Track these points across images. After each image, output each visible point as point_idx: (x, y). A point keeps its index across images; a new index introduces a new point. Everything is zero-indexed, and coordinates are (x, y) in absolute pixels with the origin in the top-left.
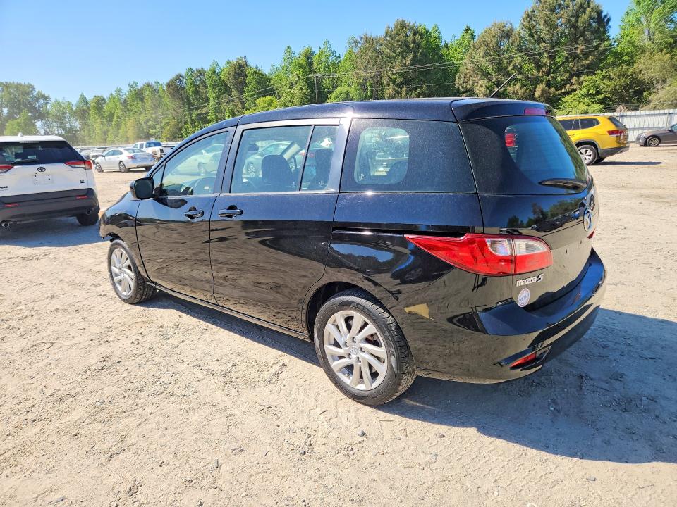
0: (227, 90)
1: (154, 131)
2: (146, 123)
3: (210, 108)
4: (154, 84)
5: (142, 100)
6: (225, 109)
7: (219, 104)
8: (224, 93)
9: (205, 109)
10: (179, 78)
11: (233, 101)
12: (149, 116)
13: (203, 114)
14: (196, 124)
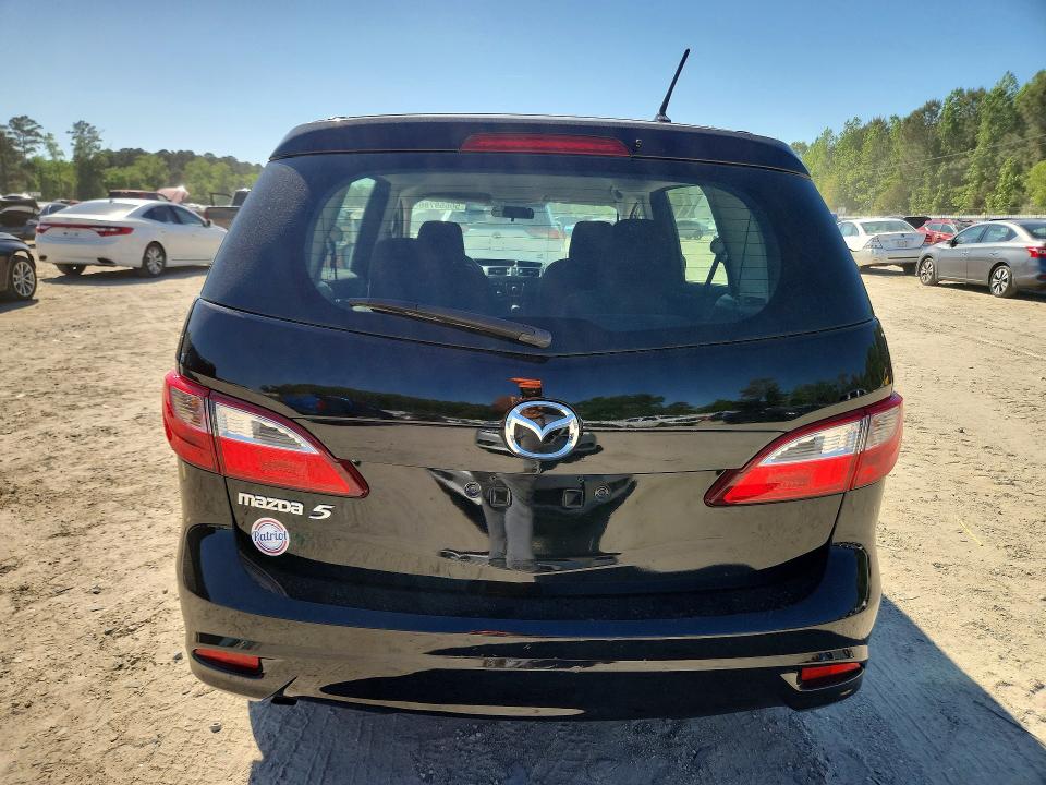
0: (1018, 124)
1: (865, 196)
2: (854, 183)
3: (973, 158)
4: (888, 120)
5: (859, 148)
6: (1003, 161)
7: (995, 150)
8: (1011, 131)
9: (964, 162)
10: (932, 108)
11: (1025, 145)
12: (862, 173)
13: (957, 170)
14: (940, 186)
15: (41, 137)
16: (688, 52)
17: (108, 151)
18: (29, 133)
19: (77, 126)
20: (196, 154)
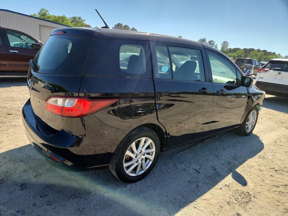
15: (214, 45)
16: (96, 10)
17: (230, 49)
18: (212, 44)
19: (224, 42)
20: (255, 49)
